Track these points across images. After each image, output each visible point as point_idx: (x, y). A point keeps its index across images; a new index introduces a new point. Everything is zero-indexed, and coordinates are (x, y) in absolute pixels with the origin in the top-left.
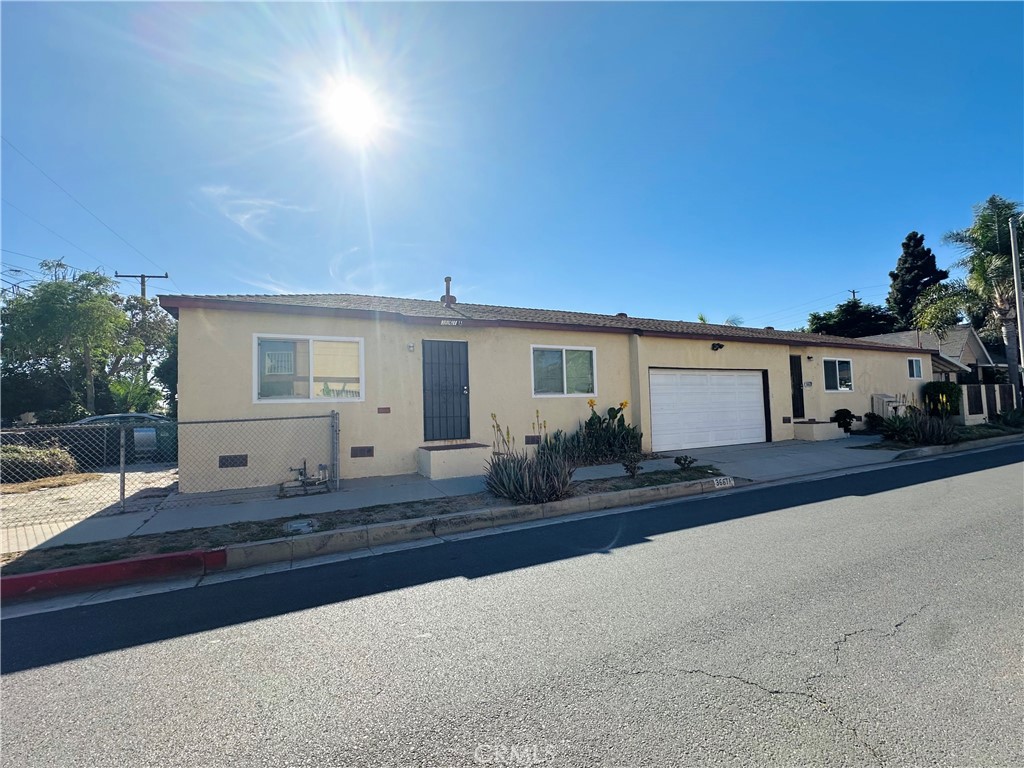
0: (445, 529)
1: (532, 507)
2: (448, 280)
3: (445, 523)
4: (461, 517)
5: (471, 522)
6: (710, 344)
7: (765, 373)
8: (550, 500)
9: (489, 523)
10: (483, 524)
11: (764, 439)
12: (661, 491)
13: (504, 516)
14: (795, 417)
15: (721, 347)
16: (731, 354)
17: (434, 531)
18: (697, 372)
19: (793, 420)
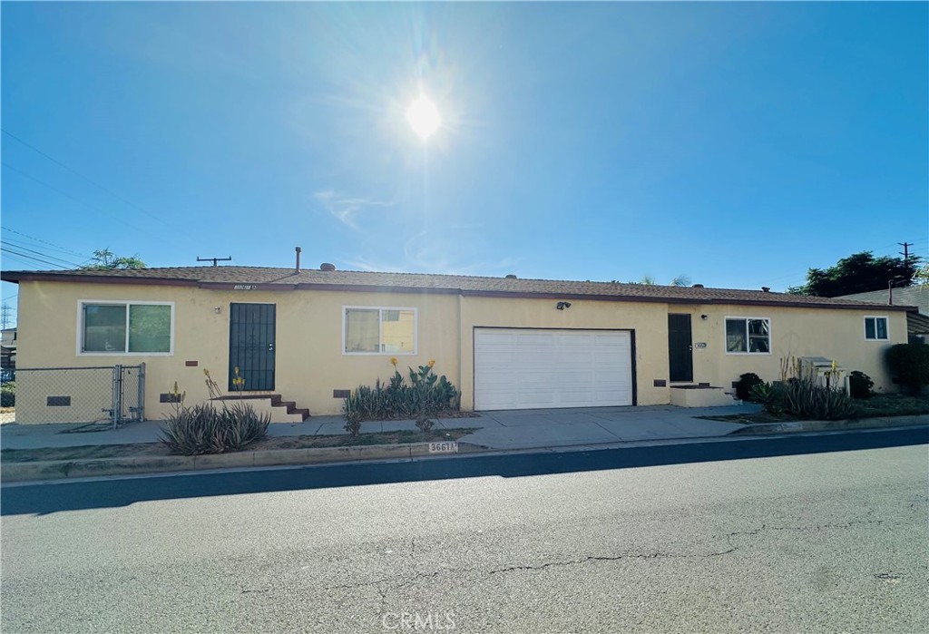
0: (78, 472)
1: (183, 459)
2: (298, 250)
3: (79, 467)
4: (100, 462)
5: (109, 467)
6: (556, 302)
7: (633, 332)
8: (206, 453)
9: (130, 470)
10: (121, 470)
11: (630, 403)
12: (352, 452)
13: (148, 465)
14: (672, 379)
15: (568, 305)
16: (580, 313)
17: (66, 473)
18: (540, 332)
19: (668, 384)
